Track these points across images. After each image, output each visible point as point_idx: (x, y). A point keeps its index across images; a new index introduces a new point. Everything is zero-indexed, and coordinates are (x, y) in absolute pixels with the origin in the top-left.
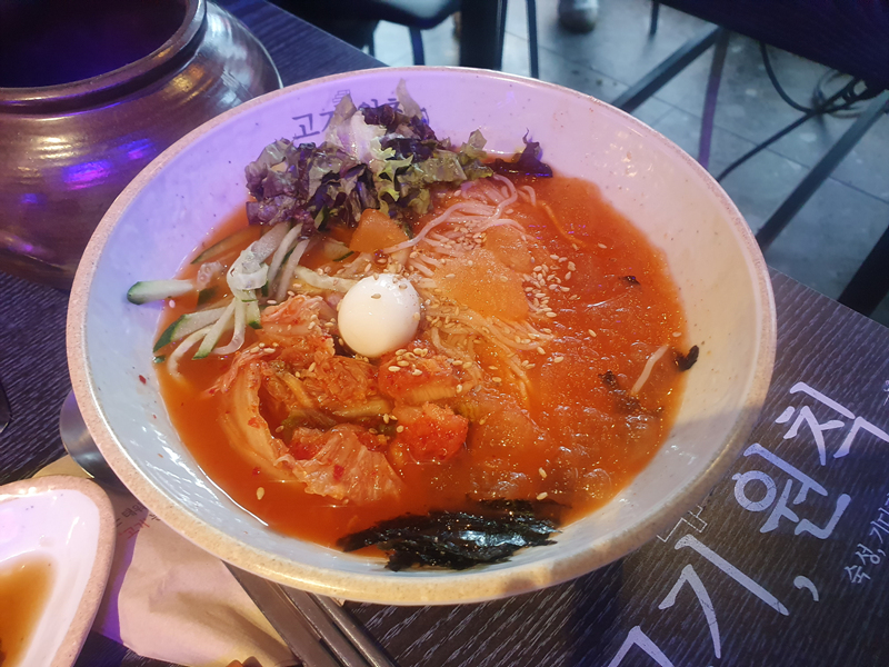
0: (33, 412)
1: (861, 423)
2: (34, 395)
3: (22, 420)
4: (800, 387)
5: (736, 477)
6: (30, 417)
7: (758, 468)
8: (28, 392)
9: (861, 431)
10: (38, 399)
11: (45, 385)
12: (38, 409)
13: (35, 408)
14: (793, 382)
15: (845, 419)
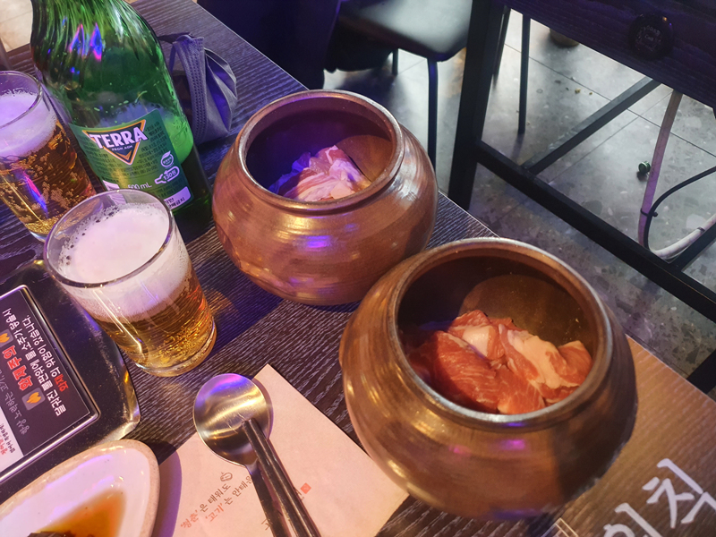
0: (154, 415)
1: (706, 498)
2: (154, 402)
3: (147, 420)
4: (666, 463)
5: (608, 527)
6: (152, 419)
7: (624, 523)
8: (151, 400)
9: (706, 504)
10: (157, 406)
11: (161, 396)
12: (157, 413)
13: (155, 412)
14: (662, 458)
15: (695, 494)
